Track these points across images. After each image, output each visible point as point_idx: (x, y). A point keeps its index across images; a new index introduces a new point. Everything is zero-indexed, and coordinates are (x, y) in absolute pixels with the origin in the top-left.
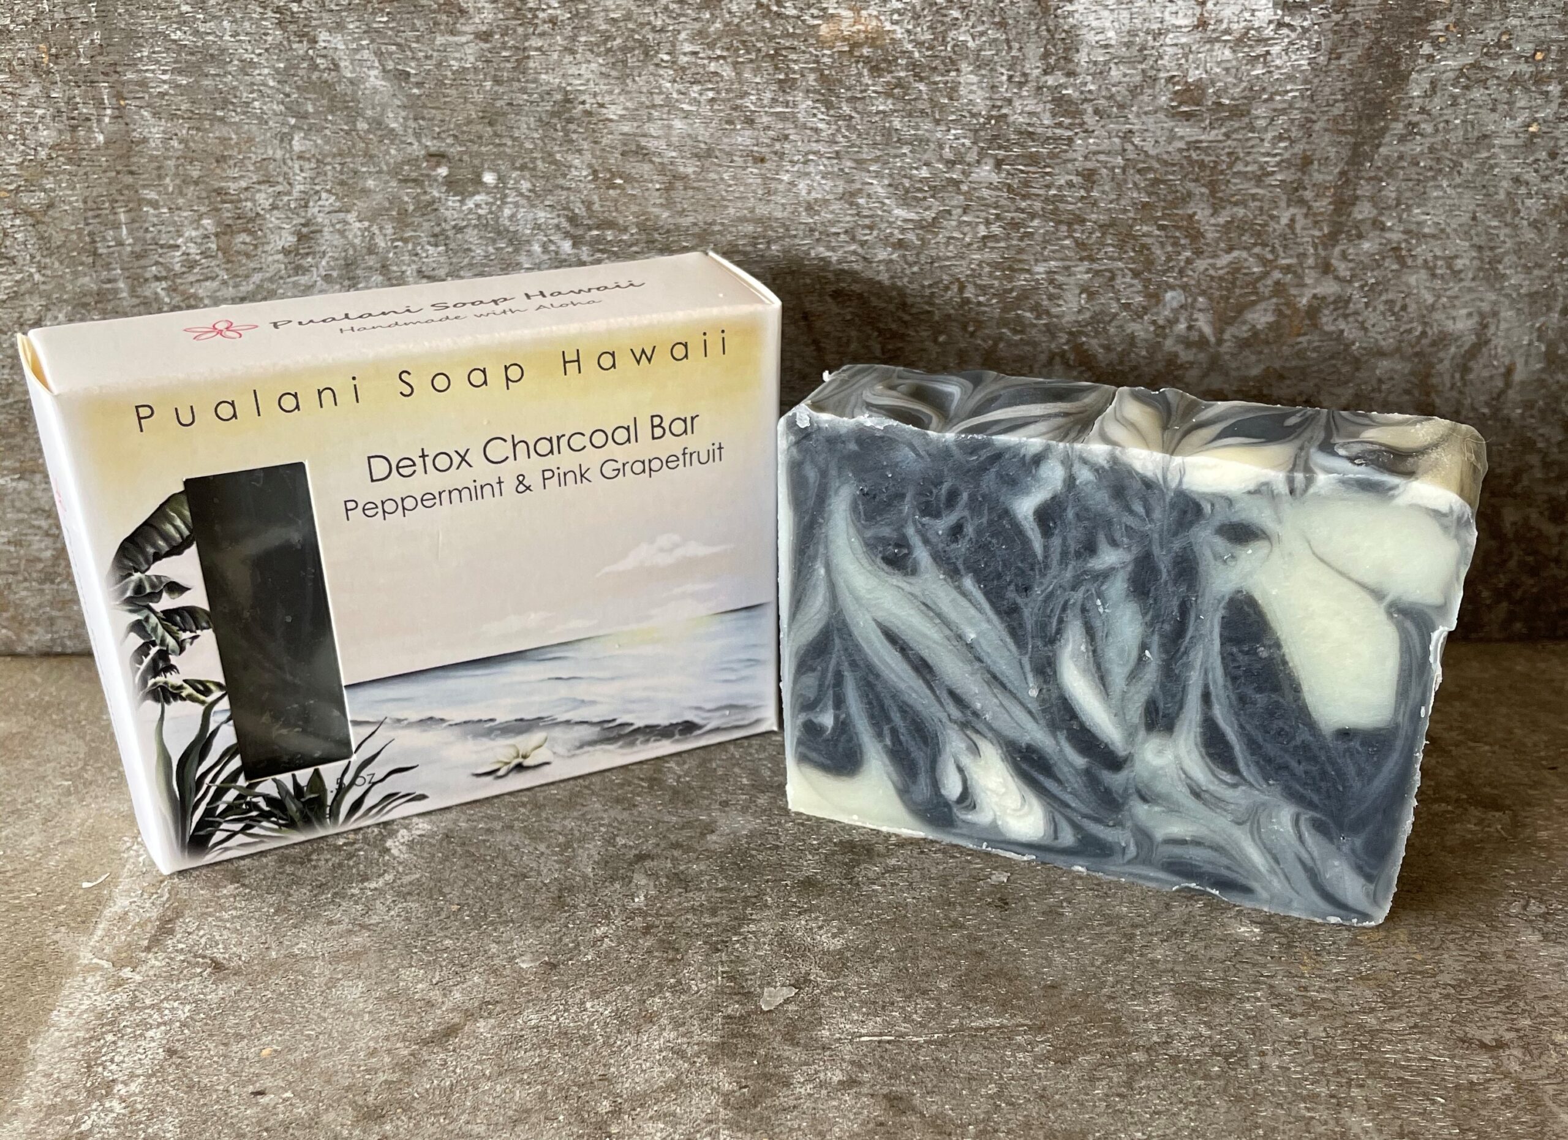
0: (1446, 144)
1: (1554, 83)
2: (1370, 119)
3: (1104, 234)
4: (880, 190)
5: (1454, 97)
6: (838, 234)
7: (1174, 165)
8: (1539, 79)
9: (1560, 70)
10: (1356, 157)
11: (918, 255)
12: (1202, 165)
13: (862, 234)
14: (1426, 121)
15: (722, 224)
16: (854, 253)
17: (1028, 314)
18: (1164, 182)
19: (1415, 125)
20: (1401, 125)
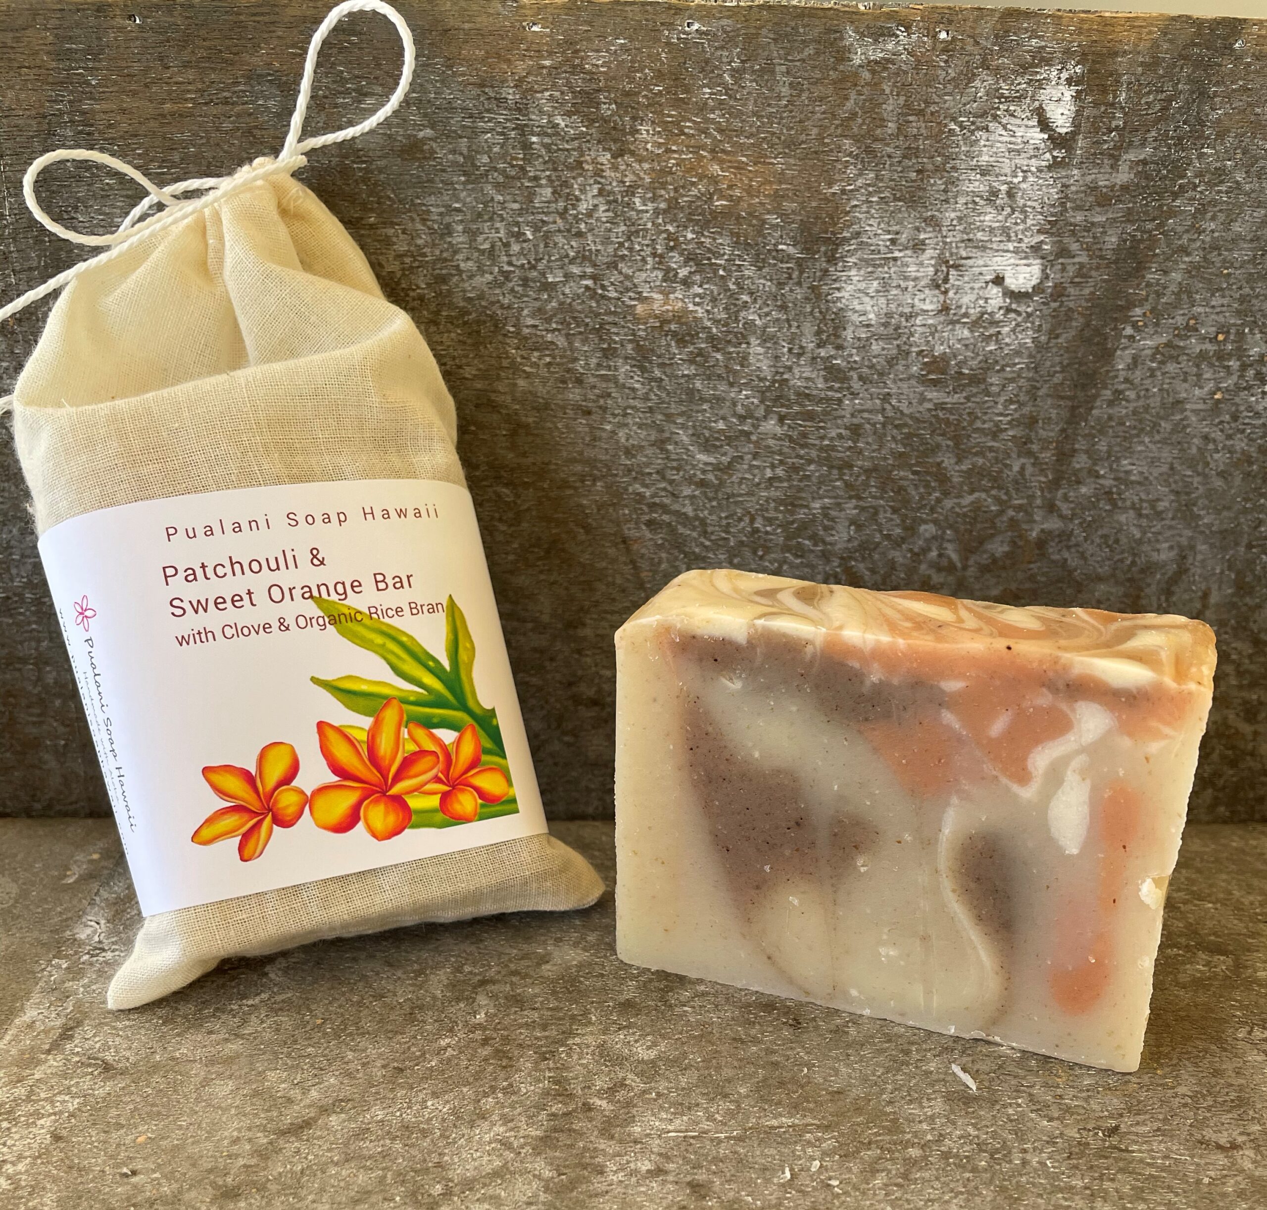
0: (1147, 408)
1: (1234, 358)
2: (1084, 387)
3: (868, 478)
4: (684, 438)
5: (1152, 370)
6: (650, 474)
7: (924, 422)
8: (1221, 356)
9: (1239, 349)
10: (1074, 416)
11: (716, 492)
12: (948, 422)
13: (672, 475)
14: (1129, 389)
15: (556, 464)
16: (664, 489)
17: (807, 542)
18: (917, 435)
19: (1121, 392)
20: (1108, 392)
